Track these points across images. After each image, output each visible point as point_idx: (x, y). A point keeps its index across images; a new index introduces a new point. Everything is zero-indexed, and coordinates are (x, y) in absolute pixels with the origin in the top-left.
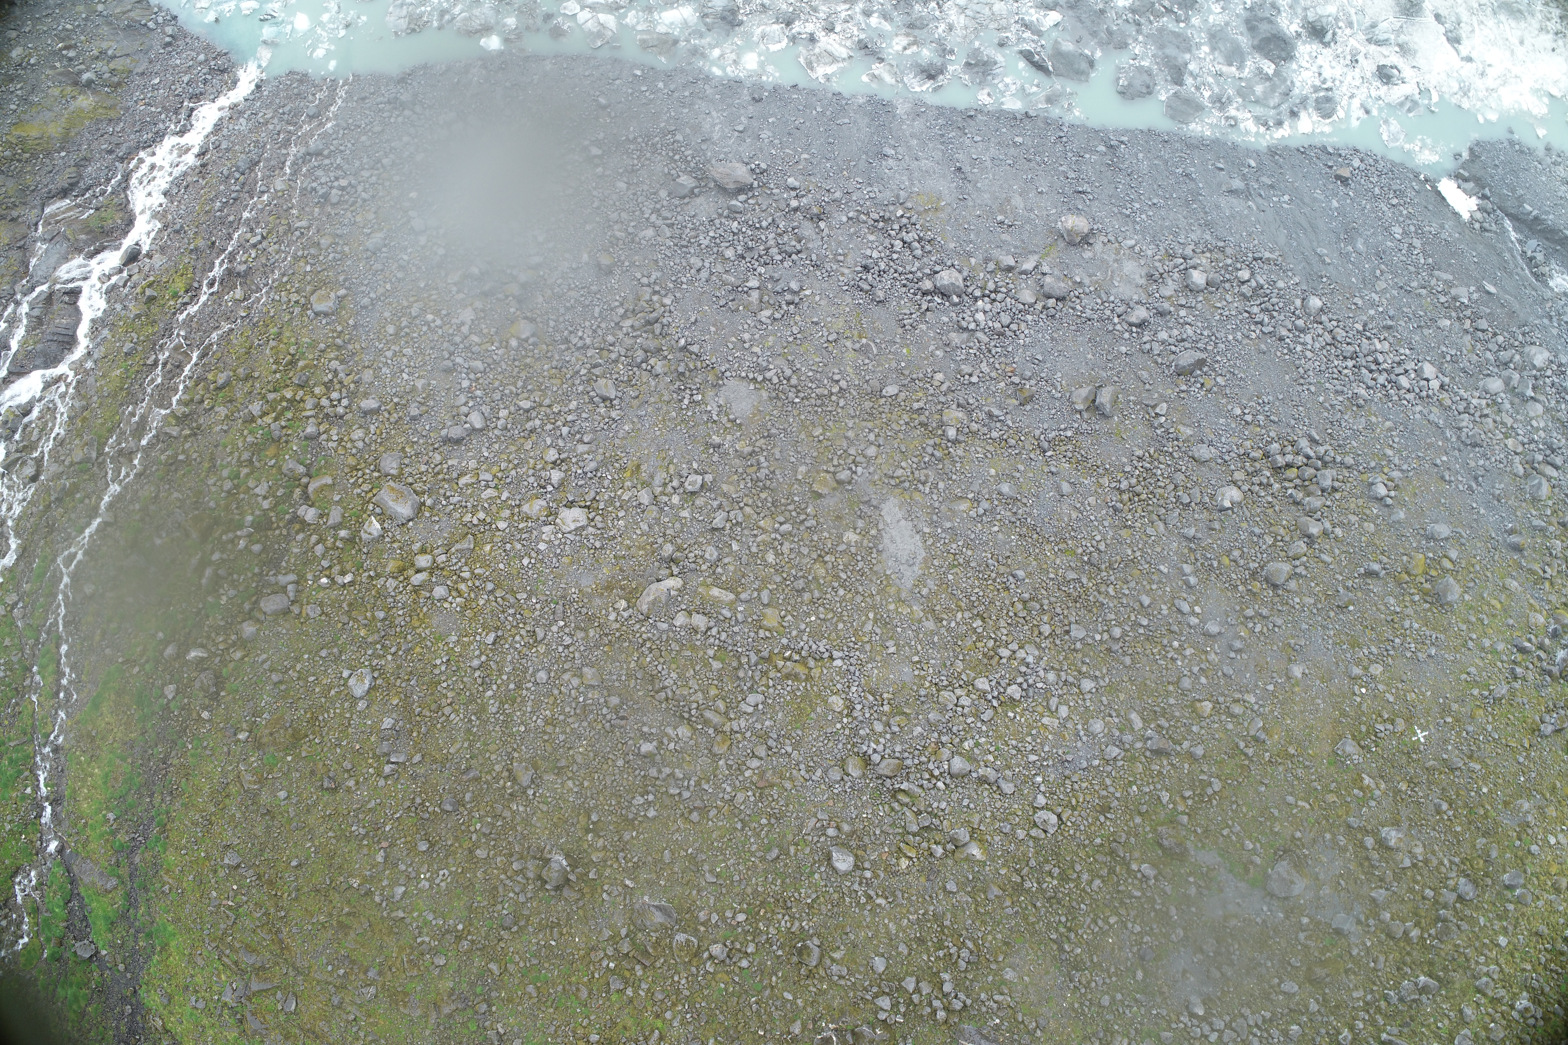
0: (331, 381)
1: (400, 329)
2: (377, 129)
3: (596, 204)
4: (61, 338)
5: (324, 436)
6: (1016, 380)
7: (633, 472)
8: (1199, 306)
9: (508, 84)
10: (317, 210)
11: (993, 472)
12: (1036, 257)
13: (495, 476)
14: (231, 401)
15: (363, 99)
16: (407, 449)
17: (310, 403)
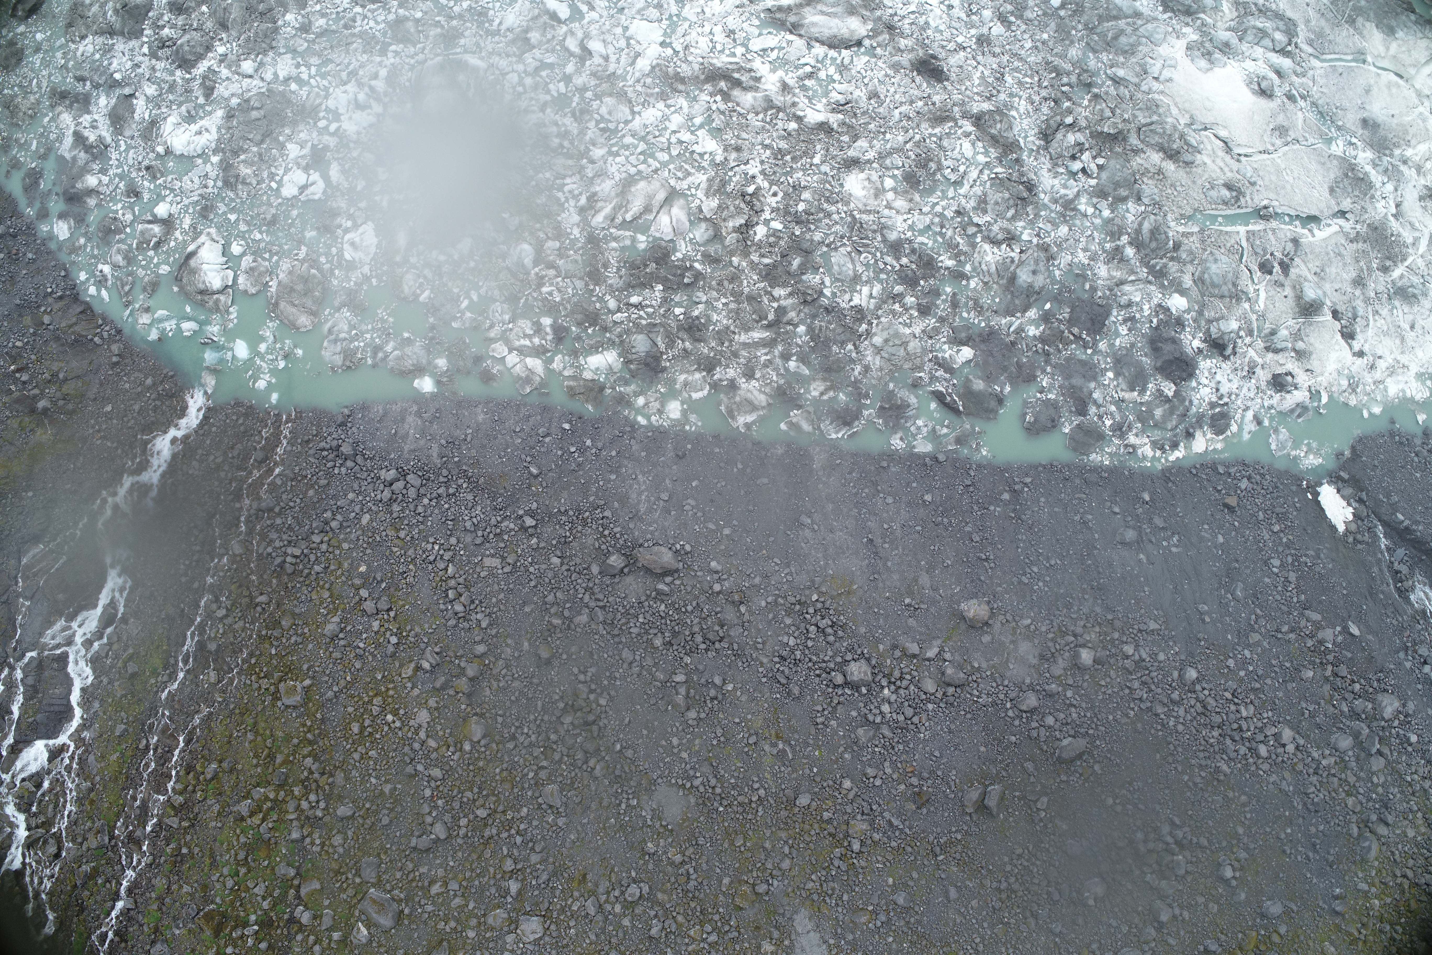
0: (307, 778)
1: (363, 728)
2: (323, 482)
3: (533, 584)
4: (56, 708)
5: (308, 840)
6: (915, 781)
7: (580, 883)
8: (1085, 684)
9: (443, 442)
10: (274, 581)
11: (890, 881)
12: (939, 642)
13: (461, 885)
14: (220, 794)
15: (308, 442)
16: (383, 857)
17: (291, 806)
